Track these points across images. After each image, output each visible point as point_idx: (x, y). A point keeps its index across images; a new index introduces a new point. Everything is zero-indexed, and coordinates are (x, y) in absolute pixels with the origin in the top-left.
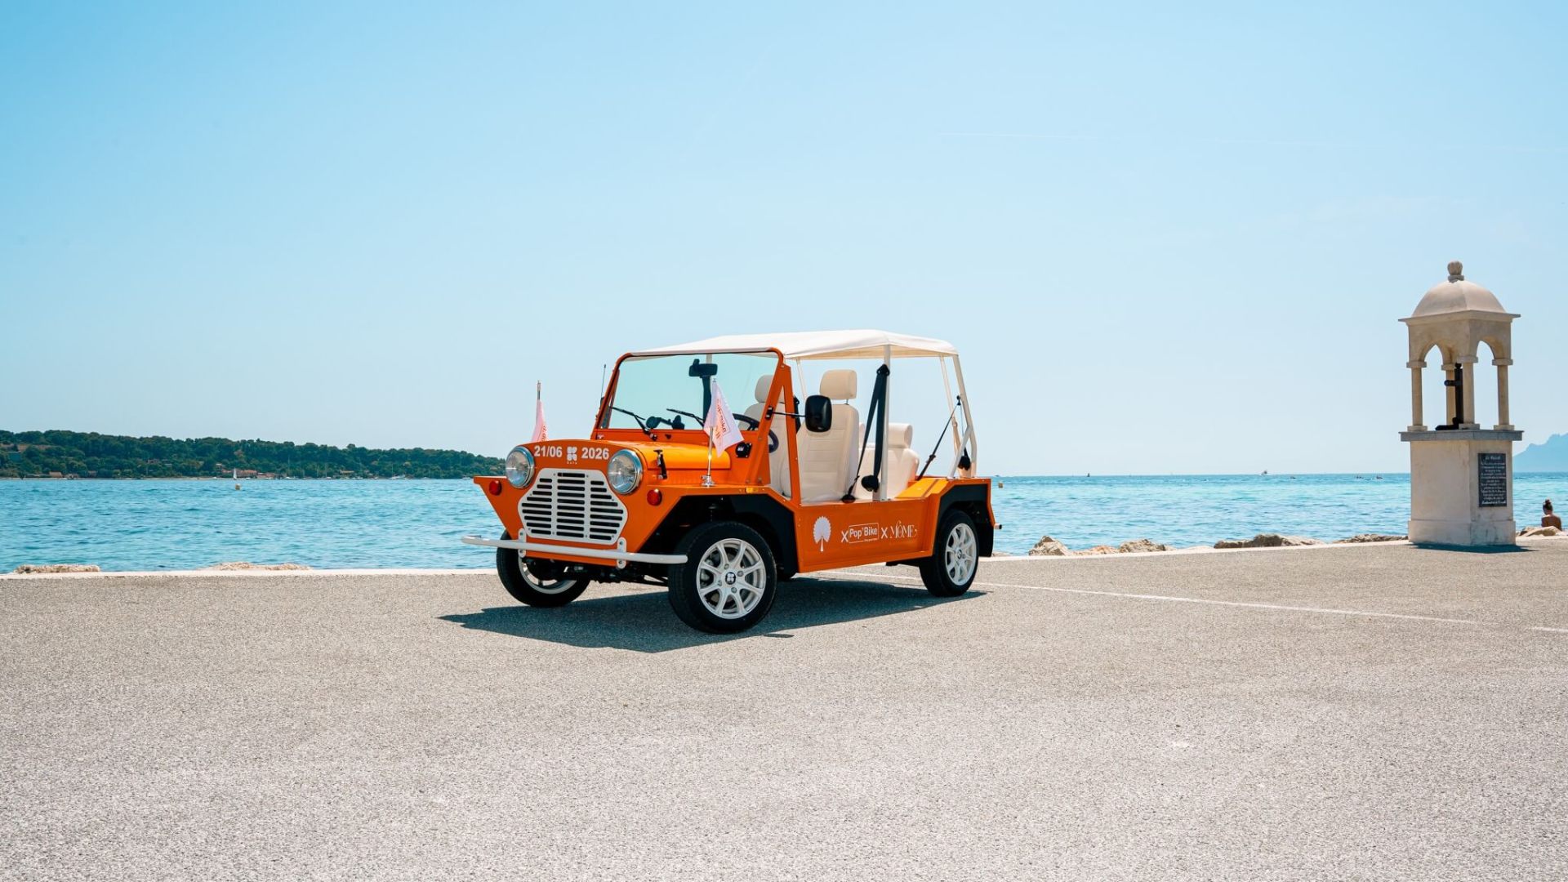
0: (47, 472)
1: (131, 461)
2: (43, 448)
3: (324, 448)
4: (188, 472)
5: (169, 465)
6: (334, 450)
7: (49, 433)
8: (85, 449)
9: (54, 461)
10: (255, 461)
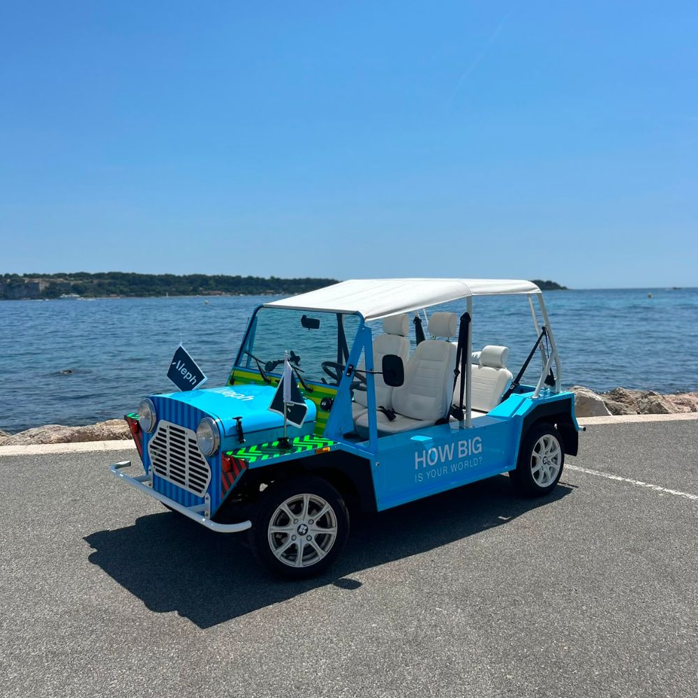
0: (109, 295)
1: (153, 287)
2: (107, 281)
3: (258, 279)
4: (184, 293)
5: (174, 289)
6: (263, 280)
7: (109, 274)
8: (129, 281)
9: (112, 288)
10: (220, 286)
